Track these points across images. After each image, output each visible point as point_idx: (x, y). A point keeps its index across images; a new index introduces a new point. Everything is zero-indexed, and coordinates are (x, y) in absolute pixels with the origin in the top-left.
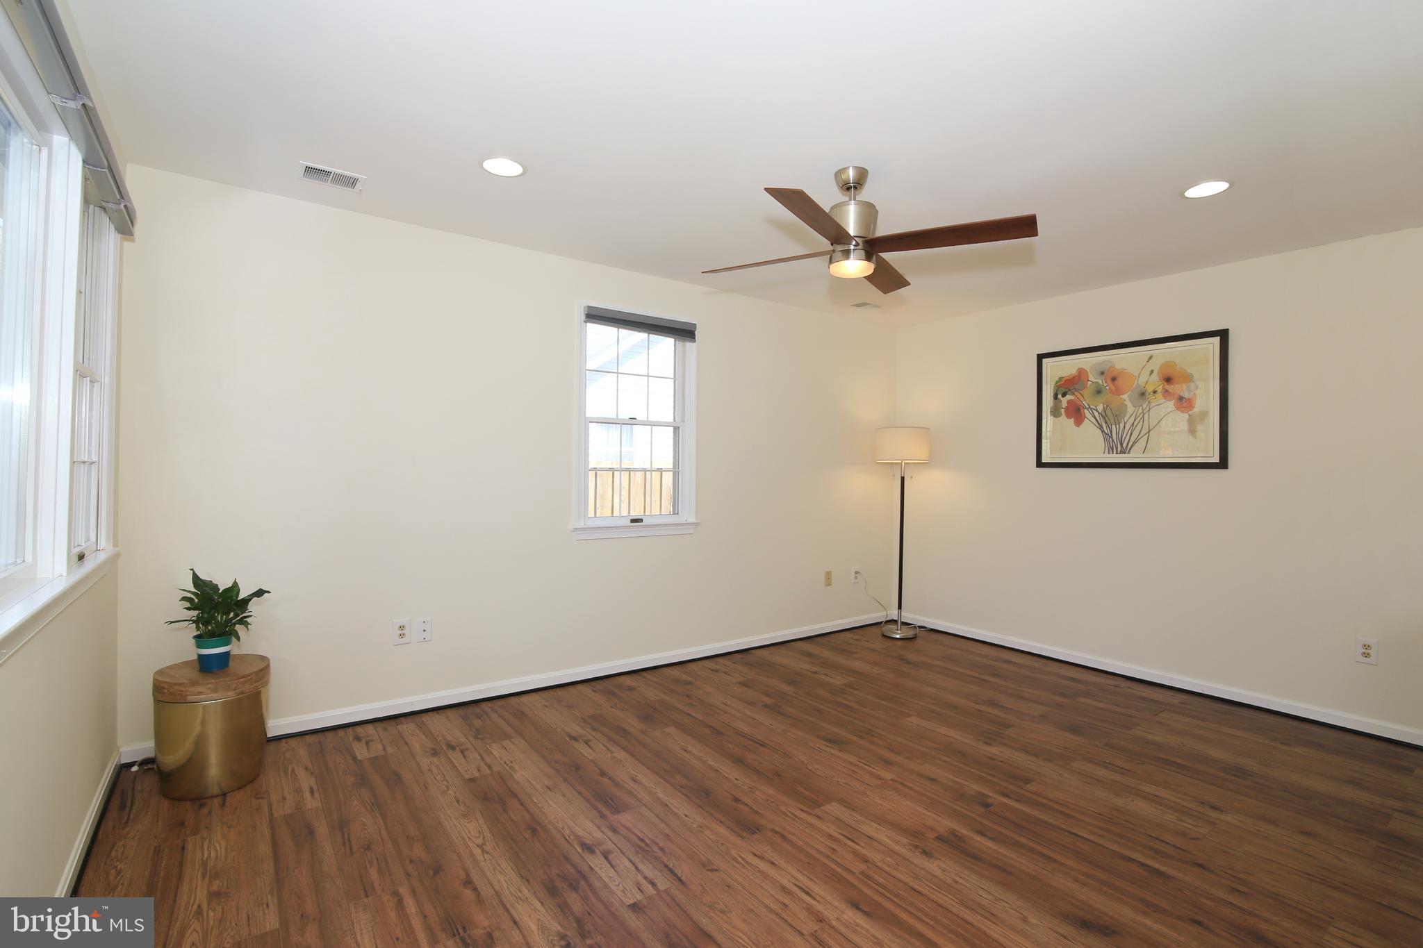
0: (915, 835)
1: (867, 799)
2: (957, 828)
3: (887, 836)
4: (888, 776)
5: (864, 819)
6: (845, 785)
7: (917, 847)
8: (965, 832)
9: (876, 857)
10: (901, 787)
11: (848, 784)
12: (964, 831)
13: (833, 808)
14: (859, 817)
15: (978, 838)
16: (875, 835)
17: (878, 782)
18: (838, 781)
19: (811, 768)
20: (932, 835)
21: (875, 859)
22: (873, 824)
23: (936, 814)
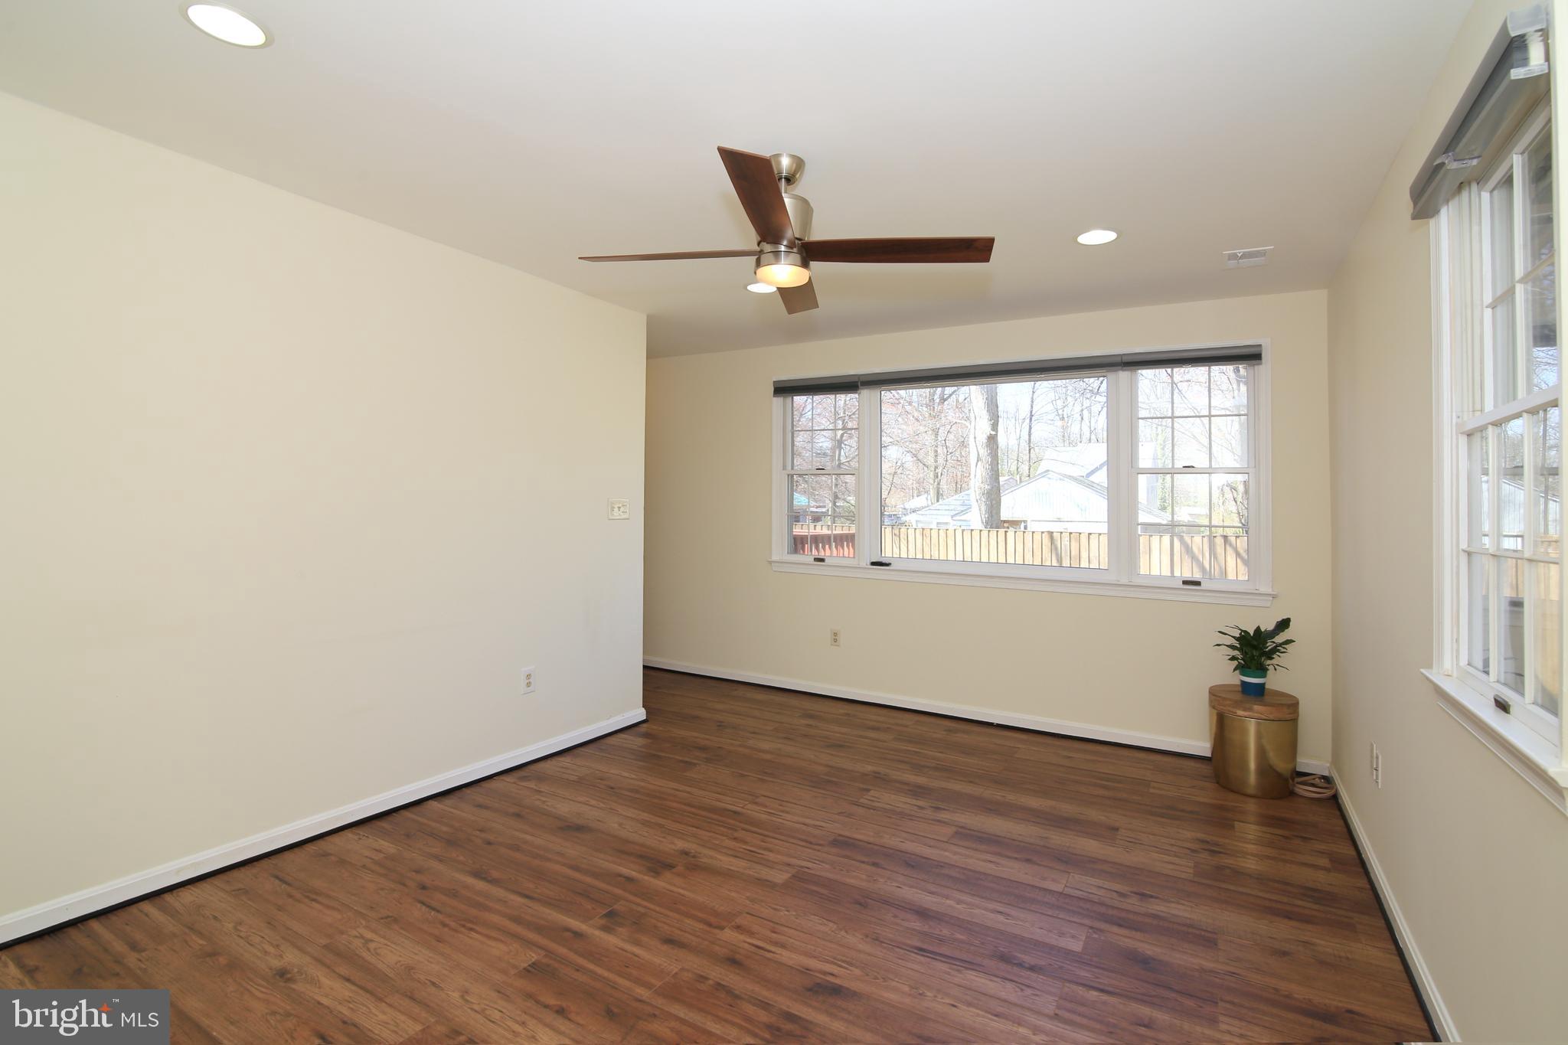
0: (693, 866)
1: (748, 894)
2: (652, 880)
3: (721, 861)
4: (728, 935)
5: (746, 872)
6: (778, 907)
7: (694, 857)
8: (646, 878)
9: (728, 843)
10: (713, 920)
11: (775, 909)
12: (648, 880)
13: (780, 877)
14: (751, 873)
15: (634, 874)
16: (732, 859)
17: (739, 921)
18: (788, 911)
19: (831, 924)
20: (680, 868)
21: (727, 841)
22: (736, 869)
23: (671, 891)
